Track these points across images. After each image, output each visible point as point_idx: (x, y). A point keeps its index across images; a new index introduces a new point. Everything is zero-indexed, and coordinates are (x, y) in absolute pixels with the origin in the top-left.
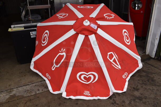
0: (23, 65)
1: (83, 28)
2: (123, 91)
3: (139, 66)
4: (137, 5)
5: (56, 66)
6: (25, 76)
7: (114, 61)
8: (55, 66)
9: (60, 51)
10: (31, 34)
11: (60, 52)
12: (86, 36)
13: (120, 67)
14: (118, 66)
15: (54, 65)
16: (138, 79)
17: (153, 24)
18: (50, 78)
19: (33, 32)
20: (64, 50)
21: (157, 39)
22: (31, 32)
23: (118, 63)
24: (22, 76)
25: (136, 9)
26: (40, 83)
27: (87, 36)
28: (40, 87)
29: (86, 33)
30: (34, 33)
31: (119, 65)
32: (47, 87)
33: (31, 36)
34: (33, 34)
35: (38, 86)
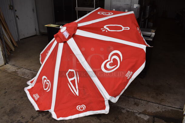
7: (73, 82)
13: (77, 93)
31: (78, 90)
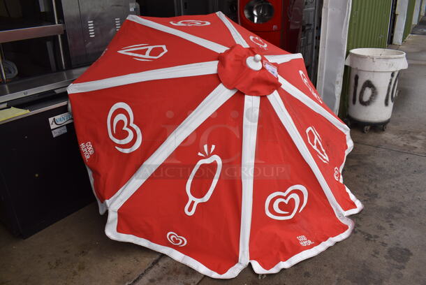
0: (32, 239)
1: (254, 79)
2: (356, 207)
3: (349, 146)
4: (255, 13)
5: (198, 201)
6: (82, 268)
8: (193, 202)
9: (200, 154)
10: (53, 126)
11: (202, 158)
12: (261, 97)
13: (327, 158)
14: (325, 158)
15: (191, 198)
16: (355, 175)
17: (324, 52)
18: (184, 241)
19: (56, 117)
20: (213, 147)
21: (338, 82)
22: (51, 120)
23: (324, 150)
24: (75, 273)
25: (256, 21)
26: (156, 269)
27: (265, 96)
28: (168, 279)
29: (261, 88)
30: (61, 119)
31: (325, 154)
32: (190, 271)
33: (53, 132)
34: (57, 124)
35: (160, 279)
